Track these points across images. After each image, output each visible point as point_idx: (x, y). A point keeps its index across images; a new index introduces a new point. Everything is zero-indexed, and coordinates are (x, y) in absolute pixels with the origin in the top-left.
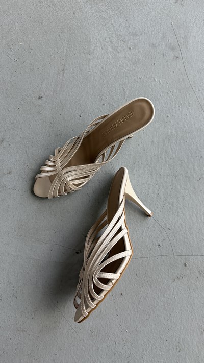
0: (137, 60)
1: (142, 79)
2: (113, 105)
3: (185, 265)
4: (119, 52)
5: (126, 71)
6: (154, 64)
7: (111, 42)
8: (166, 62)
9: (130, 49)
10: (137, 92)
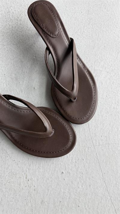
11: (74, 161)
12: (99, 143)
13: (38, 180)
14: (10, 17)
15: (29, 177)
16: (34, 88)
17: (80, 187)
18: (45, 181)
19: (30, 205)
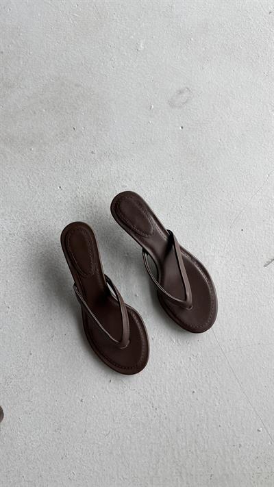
11: (204, 376)
12: (229, 349)
13: (167, 406)
14: (80, 204)
15: (155, 405)
16: (136, 296)
17: (217, 404)
18: (175, 406)
19: (164, 436)
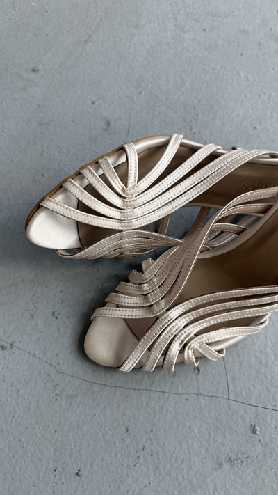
0: (213, 45)
1: (216, 70)
2: (157, 97)
3: (254, 431)
4: (184, 32)
5: (191, 56)
6: (242, 54)
7: (176, 19)
8: (264, 54)
9: (204, 30)
10: (205, 85)
